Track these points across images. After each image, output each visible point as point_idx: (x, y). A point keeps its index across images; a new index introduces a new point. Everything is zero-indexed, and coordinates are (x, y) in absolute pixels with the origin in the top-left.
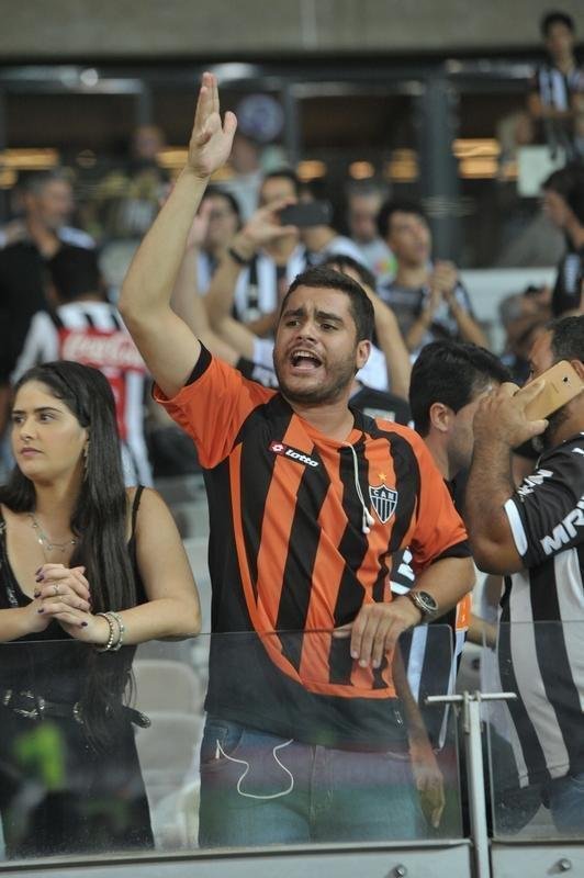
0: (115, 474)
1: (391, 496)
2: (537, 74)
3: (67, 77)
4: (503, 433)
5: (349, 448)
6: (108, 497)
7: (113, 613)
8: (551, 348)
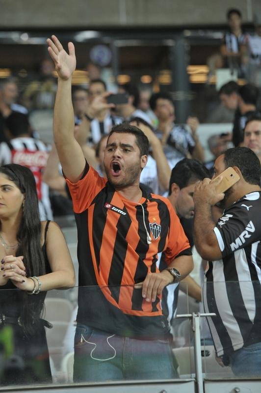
0: (36, 215)
1: (158, 228)
2: (225, 37)
3: (15, 37)
4: (208, 199)
5: (141, 206)
6: (33, 225)
7: (36, 277)
8: (224, 161)
